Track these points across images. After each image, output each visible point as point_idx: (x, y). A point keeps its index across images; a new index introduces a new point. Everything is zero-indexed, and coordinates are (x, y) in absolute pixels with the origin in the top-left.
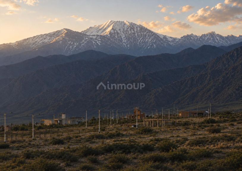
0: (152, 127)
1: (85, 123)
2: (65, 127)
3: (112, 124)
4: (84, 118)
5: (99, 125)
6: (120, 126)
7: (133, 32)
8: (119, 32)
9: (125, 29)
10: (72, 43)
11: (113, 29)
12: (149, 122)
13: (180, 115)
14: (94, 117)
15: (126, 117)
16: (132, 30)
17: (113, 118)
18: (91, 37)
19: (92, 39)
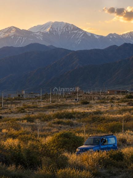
0: (88, 100)
1: (40, 97)
2: (25, 99)
3: (60, 98)
4: (39, 93)
5: (50, 99)
6: (65, 99)
7: (67, 30)
8: (56, 30)
9: (62, 28)
10: (21, 38)
11: (51, 28)
12: (87, 97)
13: (109, 92)
14: (46, 93)
15: (69, 93)
16: (67, 29)
17: (60, 94)
18: (35, 33)
19: (36, 35)
